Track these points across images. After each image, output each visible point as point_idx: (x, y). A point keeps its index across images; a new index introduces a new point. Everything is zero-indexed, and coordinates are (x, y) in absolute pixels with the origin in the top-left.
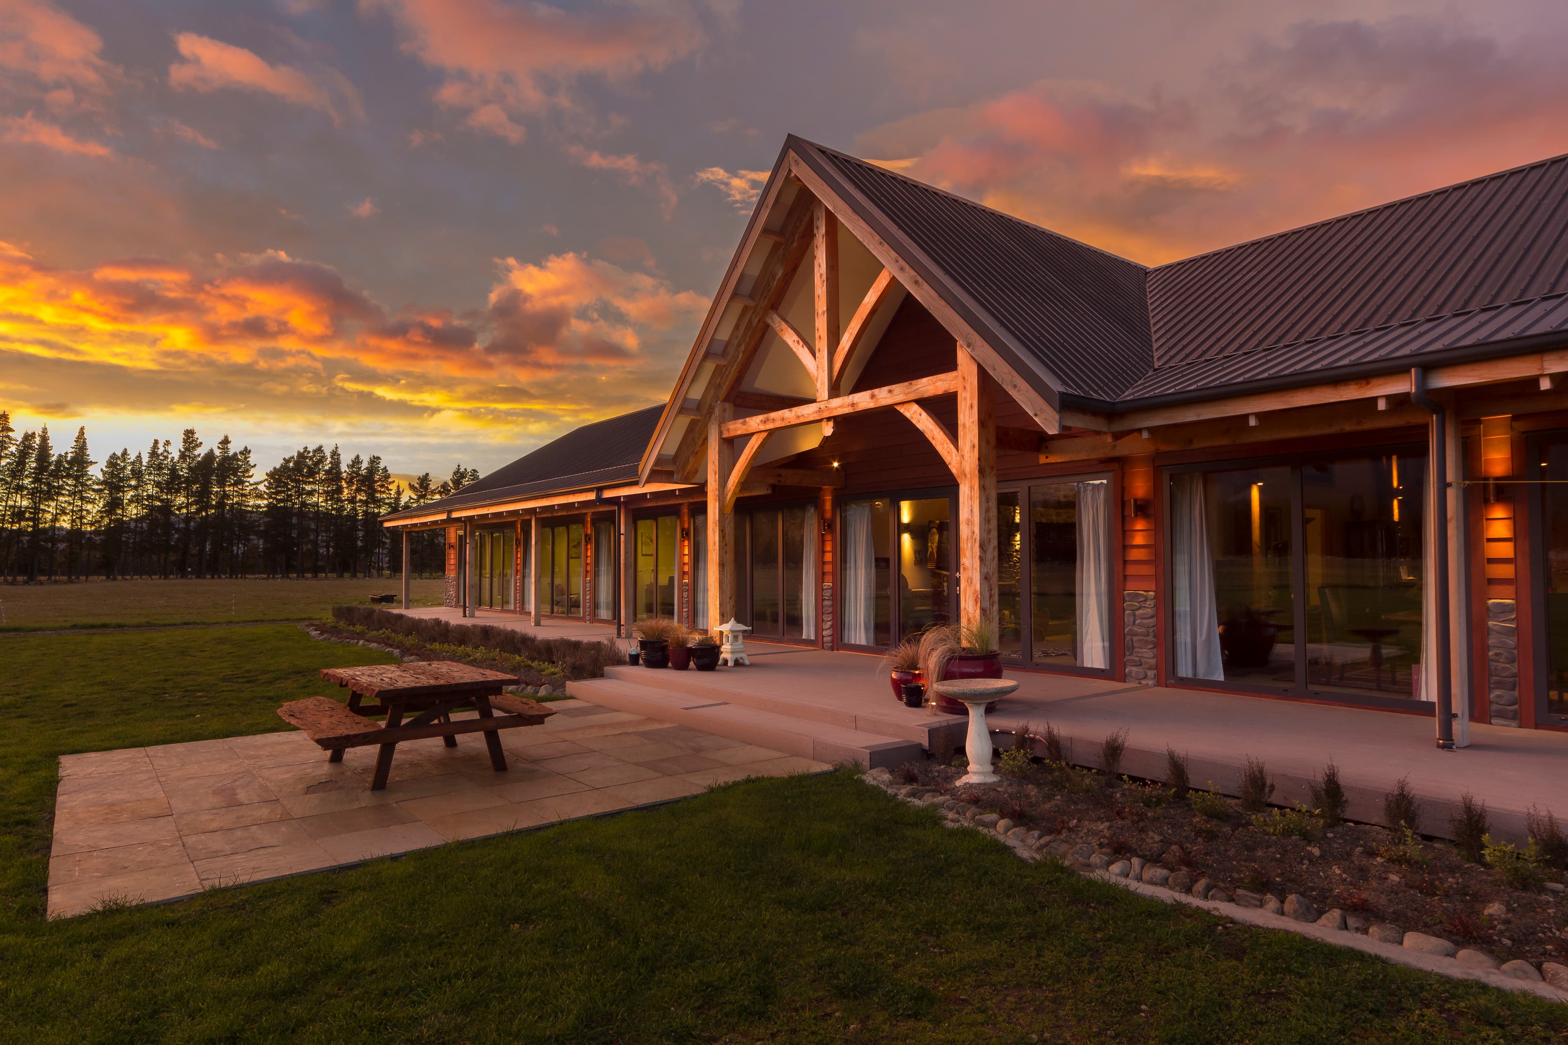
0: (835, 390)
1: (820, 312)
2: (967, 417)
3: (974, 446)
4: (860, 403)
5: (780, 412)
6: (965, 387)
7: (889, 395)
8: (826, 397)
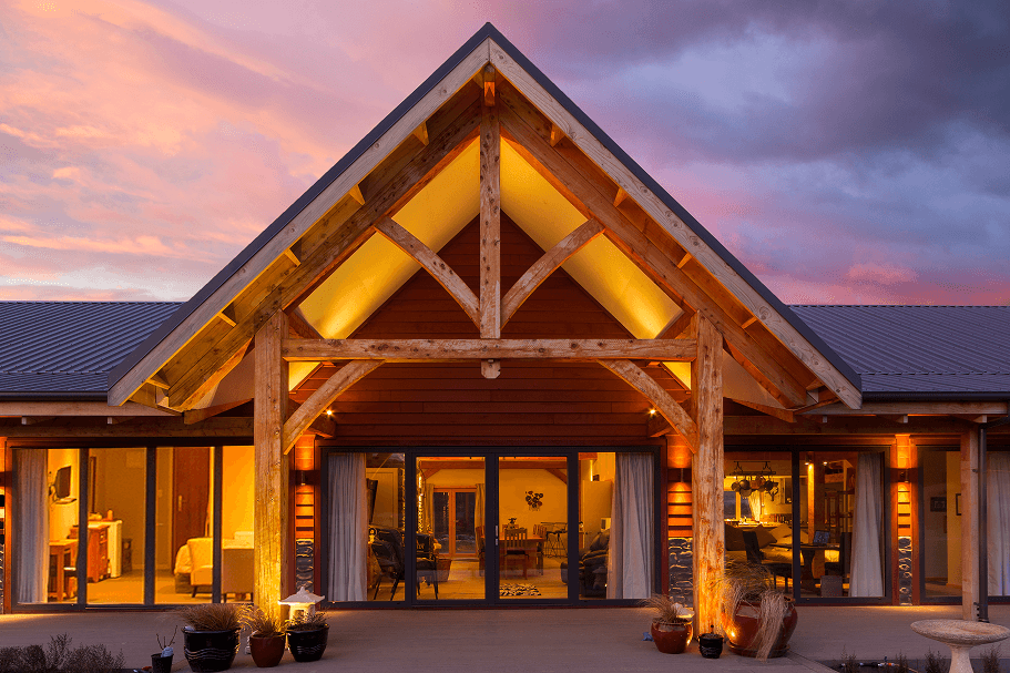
0: (509, 331)
1: (489, 240)
2: (710, 384)
3: (717, 411)
4: (552, 350)
5: (411, 342)
6: (707, 356)
7: (600, 348)
8: (498, 335)
